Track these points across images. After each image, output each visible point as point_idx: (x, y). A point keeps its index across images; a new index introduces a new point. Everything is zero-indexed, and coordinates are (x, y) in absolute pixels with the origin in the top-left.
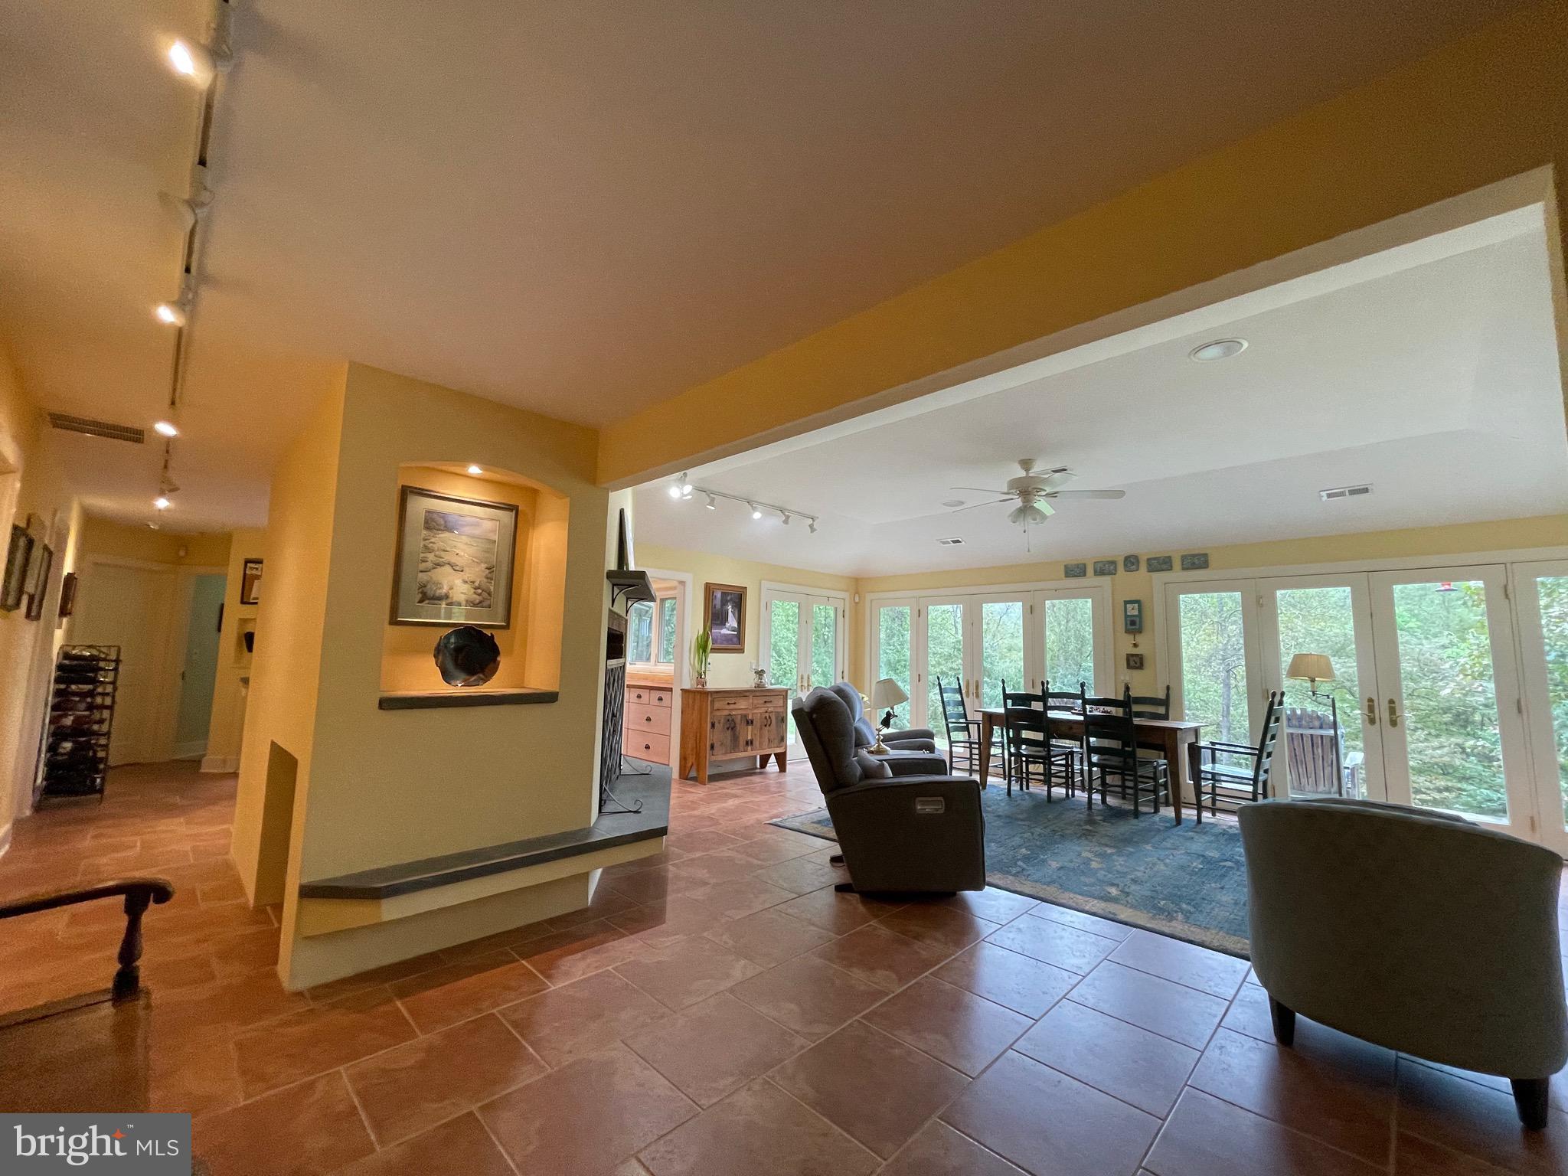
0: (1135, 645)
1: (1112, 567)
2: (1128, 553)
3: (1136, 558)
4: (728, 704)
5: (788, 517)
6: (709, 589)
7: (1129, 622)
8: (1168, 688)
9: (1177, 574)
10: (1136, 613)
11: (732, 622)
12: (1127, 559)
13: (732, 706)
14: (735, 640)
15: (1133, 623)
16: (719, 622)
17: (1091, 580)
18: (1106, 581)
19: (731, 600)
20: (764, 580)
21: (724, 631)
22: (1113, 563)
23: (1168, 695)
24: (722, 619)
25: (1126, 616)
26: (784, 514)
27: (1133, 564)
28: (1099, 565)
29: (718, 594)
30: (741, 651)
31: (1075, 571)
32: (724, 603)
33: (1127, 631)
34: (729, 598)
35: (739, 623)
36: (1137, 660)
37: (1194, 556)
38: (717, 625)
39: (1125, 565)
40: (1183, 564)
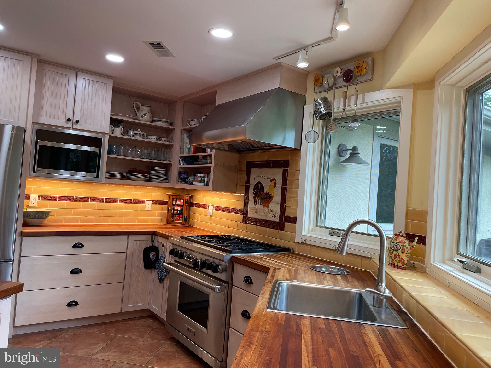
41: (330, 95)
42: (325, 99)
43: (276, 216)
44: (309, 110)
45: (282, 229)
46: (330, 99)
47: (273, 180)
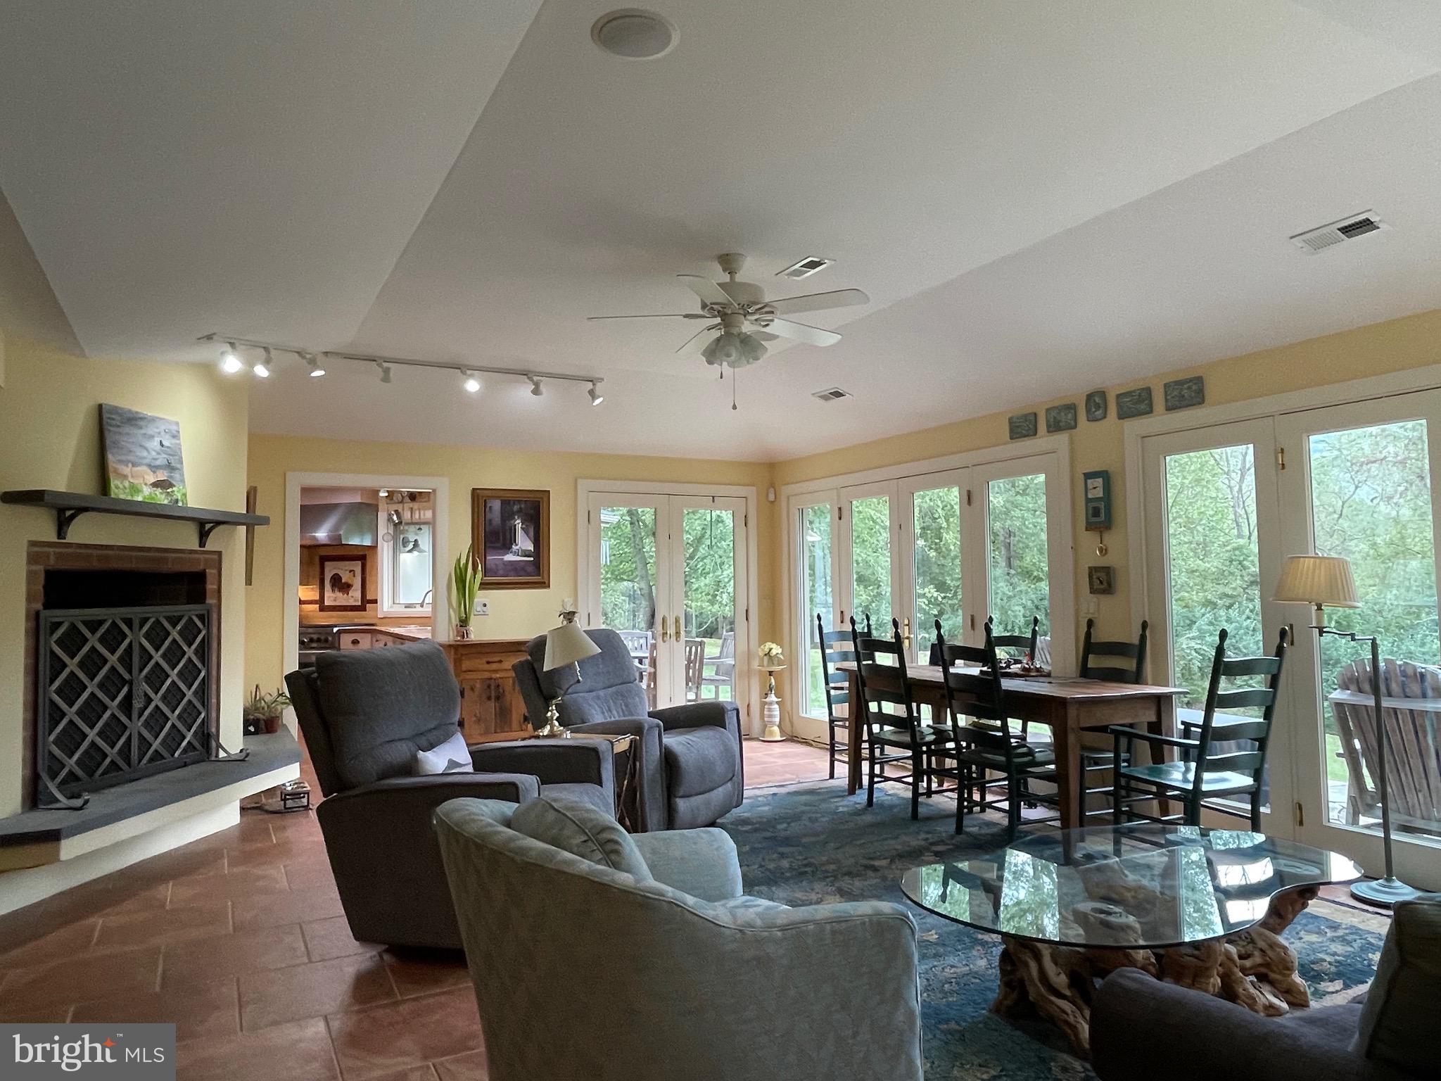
0: (1104, 551)
1: (1070, 416)
2: (1089, 390)
3: (1103, 394)
4: (488, 663)
5: (537, 385)
6: (480, 499)
7: (1090, 512)
8: (1144, 625)
9: (1160, 420)
10: (1099, 493)
11: (524, 543)
12: (1090, 397)
13: (494, 666)
14: (530, 569)
15: (1096, 512)
16: (499, 545)
17: (1044, 441)
18: (1062, 439)
19: (520, 511)
20: (581, 478)
21: (509, 557)
22: (1071, 408)
23: (1143, 638)
24: (504, 539)
25: (1088, 500)
26: (532, 380)
27: (1098, 407)
28: (1054, 413)
29: (496, 505)
30: (545, 584)
31: (1022, 427)
32: (507, 516)
33: (1090, 527)
34: (516, 508)
35: (537, 542)
36: (1103, 575)
37: (1179, 383)
38: (494, 548)
39: (1088, 411)
40: (1166, 400)
41: (400, 508)
42: (396, 512)
43: (358, 601)
44: (382, 517)
45: (365, 610)
46: (400, 510)
47: (351, 571)
